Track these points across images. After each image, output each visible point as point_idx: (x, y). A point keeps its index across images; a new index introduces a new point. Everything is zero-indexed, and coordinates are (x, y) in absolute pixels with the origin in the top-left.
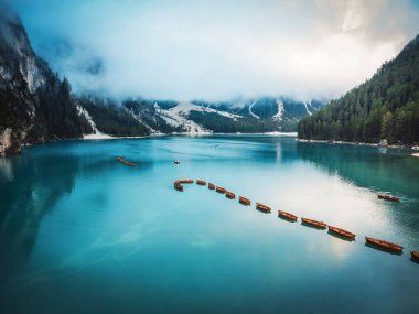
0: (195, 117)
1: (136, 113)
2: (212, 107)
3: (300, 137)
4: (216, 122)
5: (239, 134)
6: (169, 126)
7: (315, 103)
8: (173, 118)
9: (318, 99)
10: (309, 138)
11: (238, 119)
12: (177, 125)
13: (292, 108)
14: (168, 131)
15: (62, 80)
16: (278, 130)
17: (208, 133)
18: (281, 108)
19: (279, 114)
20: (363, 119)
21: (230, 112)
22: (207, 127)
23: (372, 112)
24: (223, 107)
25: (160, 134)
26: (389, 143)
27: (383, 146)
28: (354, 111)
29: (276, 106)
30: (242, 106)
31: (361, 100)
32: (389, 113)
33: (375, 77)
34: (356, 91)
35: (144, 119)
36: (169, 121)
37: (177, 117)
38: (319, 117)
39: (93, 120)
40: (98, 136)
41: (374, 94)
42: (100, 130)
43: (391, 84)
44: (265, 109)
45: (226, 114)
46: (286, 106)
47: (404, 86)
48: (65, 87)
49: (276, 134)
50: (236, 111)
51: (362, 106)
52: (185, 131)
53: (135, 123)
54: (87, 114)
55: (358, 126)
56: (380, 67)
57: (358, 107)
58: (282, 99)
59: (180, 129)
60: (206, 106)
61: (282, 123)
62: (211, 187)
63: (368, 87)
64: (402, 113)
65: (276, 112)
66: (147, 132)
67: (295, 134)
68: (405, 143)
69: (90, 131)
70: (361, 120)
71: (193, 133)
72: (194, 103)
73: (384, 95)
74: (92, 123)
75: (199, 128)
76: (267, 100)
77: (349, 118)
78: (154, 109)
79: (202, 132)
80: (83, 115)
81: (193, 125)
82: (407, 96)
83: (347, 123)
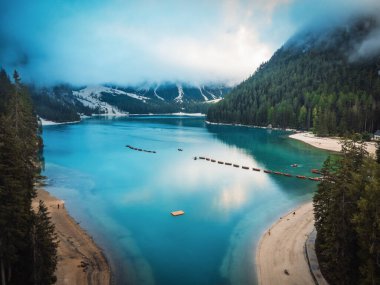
0: (106, 98)
8: (88, 100)
12: (94, 106)
16: (183, 111)
17: (124, 114)
18: (180, 92)
19: (180, 97)
24: (130, 90)
30: (148, 89)
36: (86, 104)
45: (135, 96)
46: (185, 90)
52: (103, 112)
60: (114, 87)
65: (178, 95)
72: (106, 86)
79: (119, 114)
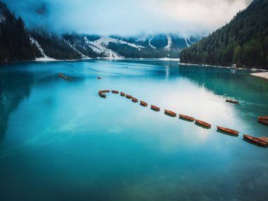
0: (112, 46)
1: (72, 43)
2: (124, 40)
3: (181, 61)
4: (127, 51)
5: (142, 59)
6: (95, 52)
7: (192, 39)
8: (97, 47)
9: (194, 36)
10: (187, 62)
11: (141, 49)
12: (100, 52)
13: (177, 42)
14: (94, 56)
15: (17, 18)
16: (168, 57)
17: (121, 58)
18: (170, 42)
19: (168, 46)
20: (222, 50)
21: (136, 44)
22: (120, 54)
23: (228, 46)
24: (131, 40)
25: (88, 58)
26: (238, 67)
27: (233, 68)
28: (217, 45)
29: (167, 40)
30: (144, 40)
31: (222, 38)
32: (239, 47)
33: (232, 21)
34: (219, 31)
35: (78, 48)
36: (94, 49)
37: (100, 47)
38: (194, 49)
39: (42, 47)
40: (46, 59)
41: (230, 33)
42: (47, 55)
43: (242, 26)
44: (160, 42)
45: (133, 45)
46: (173, 40)
47: (250, 28)
48: (20, 23)
49: (166, 59)
50: (140, 43)
51: (222, 41)
52: (106, 56)
53: (71, 50)
54: (37, 43)
55: (218, 55)
56: (236, 15)
57: (220, 42)
58: (171, 35)
59: (102, 55)
60: (120, 39)
61: (170, 52)
62: (122, 95)
63: (226, 29)
64: (247, 47)
65: (167, 44)
66: (79, 56)
67: (178, 60)
68: (247, 66)
69: (40, 56)
70: (221, 51)
71: (111, 58)
72: (112, 37)
73: (236, 34)
74: (42, 50)
75: (115, 55)
76: (161, 36)
77: (213, 49)
78: (84, 40)
79: (117, 58)
80: (34, 44)
81: (111, 52)
82: (251, 35)
83: (212, 53)
